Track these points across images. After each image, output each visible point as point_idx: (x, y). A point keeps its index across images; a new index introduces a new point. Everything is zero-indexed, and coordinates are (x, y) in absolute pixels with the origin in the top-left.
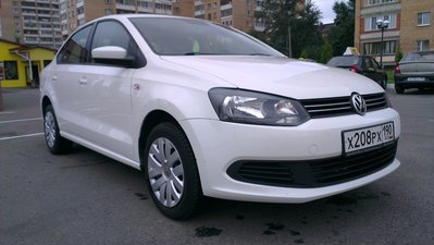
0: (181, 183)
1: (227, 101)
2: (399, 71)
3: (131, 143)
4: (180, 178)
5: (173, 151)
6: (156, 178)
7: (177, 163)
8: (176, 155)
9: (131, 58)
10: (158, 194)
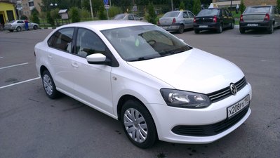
0: (146, 132)
1: (170, 95)
2: (242, 20)
3: (112, 106)
4: (145, 130)
5: (140, 116)
6: (129, 127)
7: (143, 123)
8: (142, 119)
9: (109, 60)
10: (131, 135)
